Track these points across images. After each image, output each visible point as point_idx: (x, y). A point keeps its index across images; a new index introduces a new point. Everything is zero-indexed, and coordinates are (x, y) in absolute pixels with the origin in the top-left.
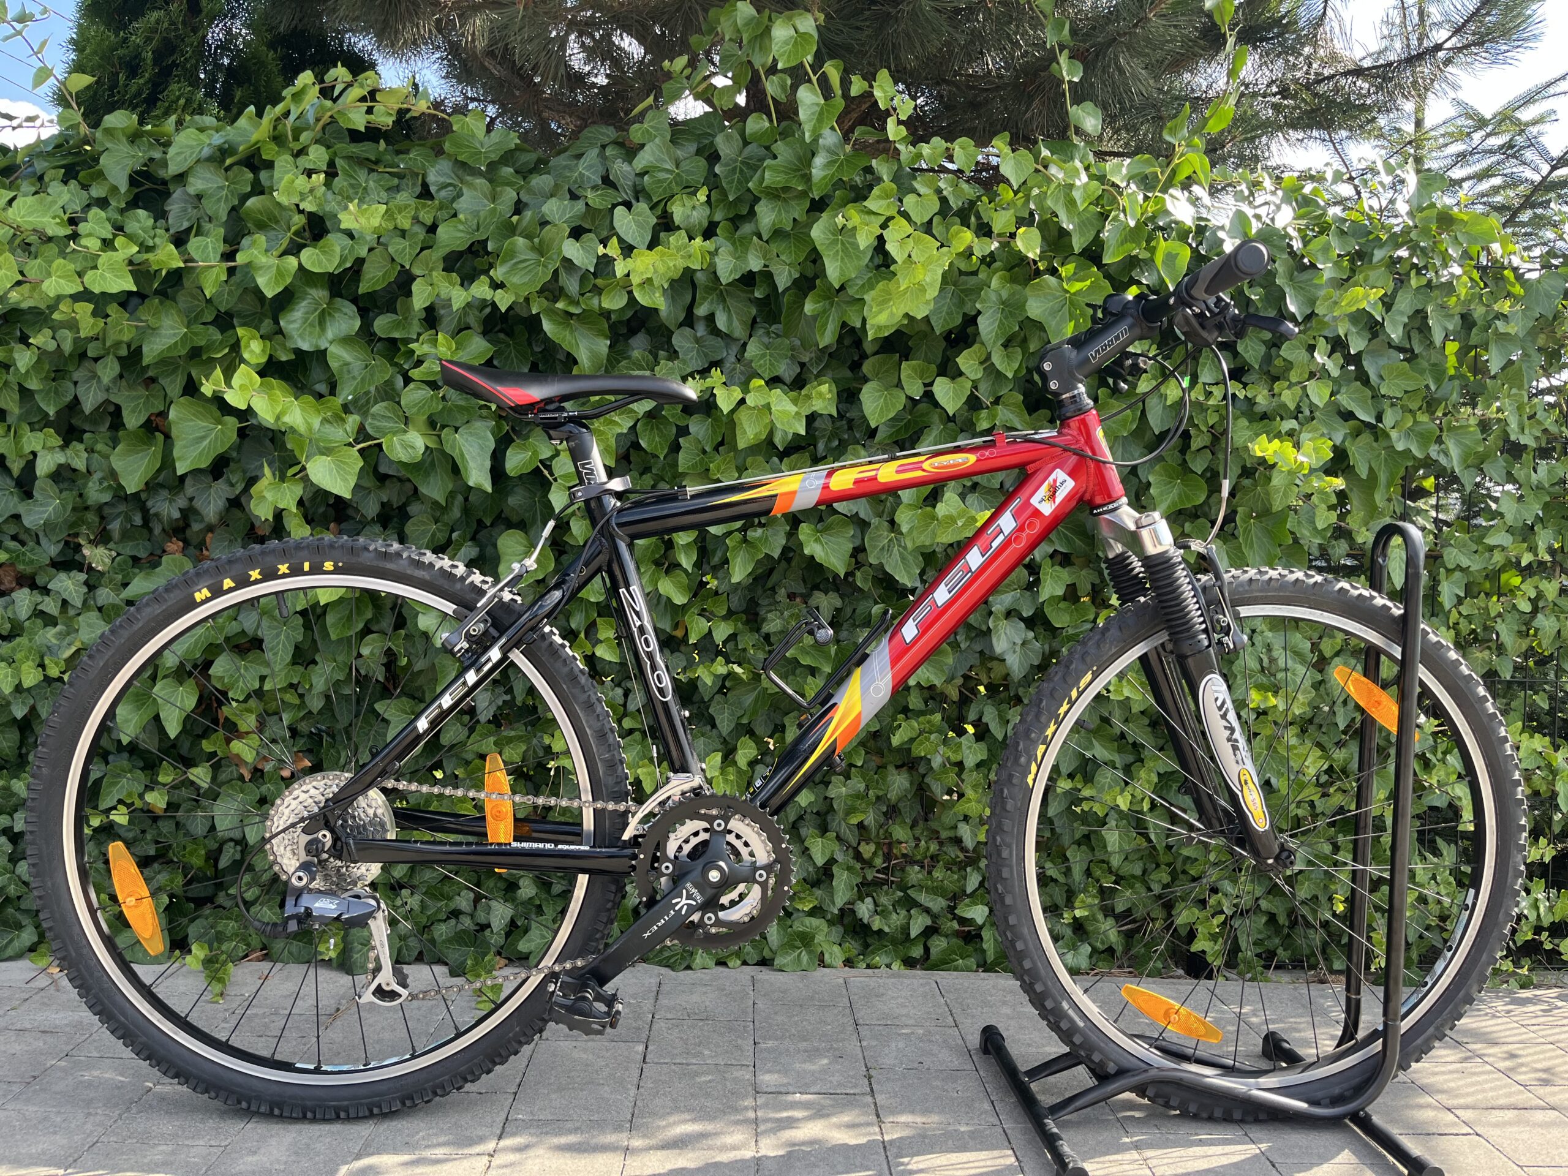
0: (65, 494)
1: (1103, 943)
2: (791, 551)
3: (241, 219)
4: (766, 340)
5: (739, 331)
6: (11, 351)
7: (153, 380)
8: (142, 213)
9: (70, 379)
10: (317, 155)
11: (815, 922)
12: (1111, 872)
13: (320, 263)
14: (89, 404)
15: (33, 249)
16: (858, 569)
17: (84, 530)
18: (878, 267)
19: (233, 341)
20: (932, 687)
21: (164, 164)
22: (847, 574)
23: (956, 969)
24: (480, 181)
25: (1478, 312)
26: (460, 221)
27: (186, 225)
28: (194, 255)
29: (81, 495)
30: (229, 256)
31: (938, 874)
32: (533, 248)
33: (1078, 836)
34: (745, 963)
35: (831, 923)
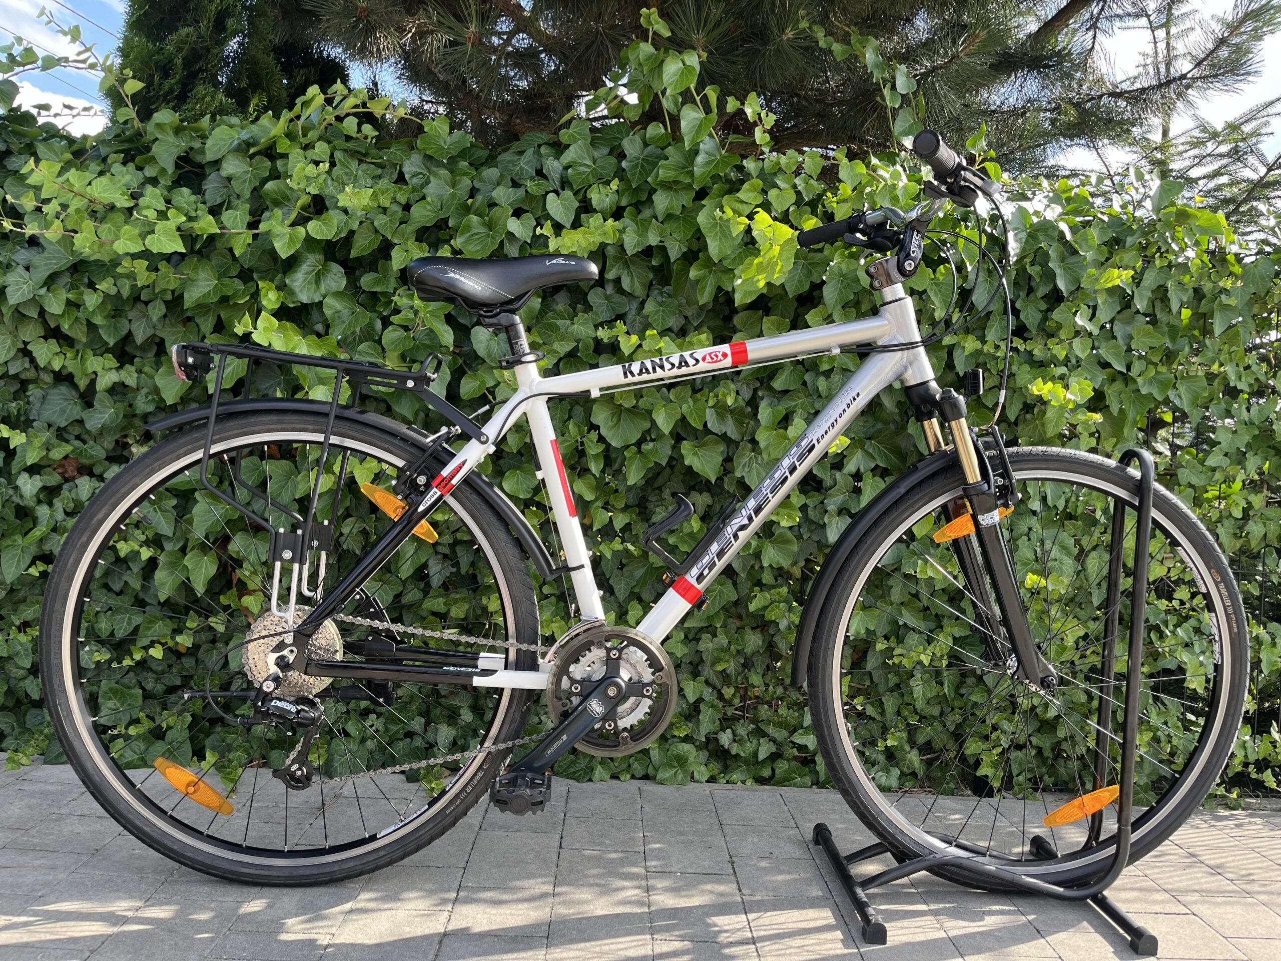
0: (119, 405)
1: (908, 768)
2: (675, 460)
3: (261, 197)
4: (659, 299)
5: (639, 291)
6: (82, 294)
7: (189, 319)
8: (185, 191)
9: (126, 317)
10: (321, 149)
11: (687, 747)
12: (917, 713)
13: (322, 231)
14: (139, 338)
15: (98, 215)
16: (725, 475)
17: (132, 432)
18: (746, 244)
19: (253, 290)
20: (781, 568)
21: (202, 151)
22: (718, 479)
23: (795, 786)
24: (443, 172)
25: (1207, 287)
26: (428, 203)
27: (219, 201)
28: (226, 223)
29: (131, 405)
30: (253, 225)
31: (780, 712)
32: (484, 224)
33: (891, 684)
34: (633, 777)
35: (698, 748)
